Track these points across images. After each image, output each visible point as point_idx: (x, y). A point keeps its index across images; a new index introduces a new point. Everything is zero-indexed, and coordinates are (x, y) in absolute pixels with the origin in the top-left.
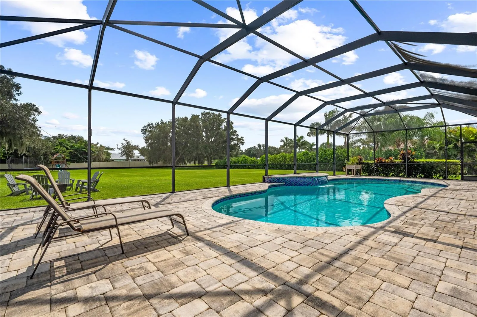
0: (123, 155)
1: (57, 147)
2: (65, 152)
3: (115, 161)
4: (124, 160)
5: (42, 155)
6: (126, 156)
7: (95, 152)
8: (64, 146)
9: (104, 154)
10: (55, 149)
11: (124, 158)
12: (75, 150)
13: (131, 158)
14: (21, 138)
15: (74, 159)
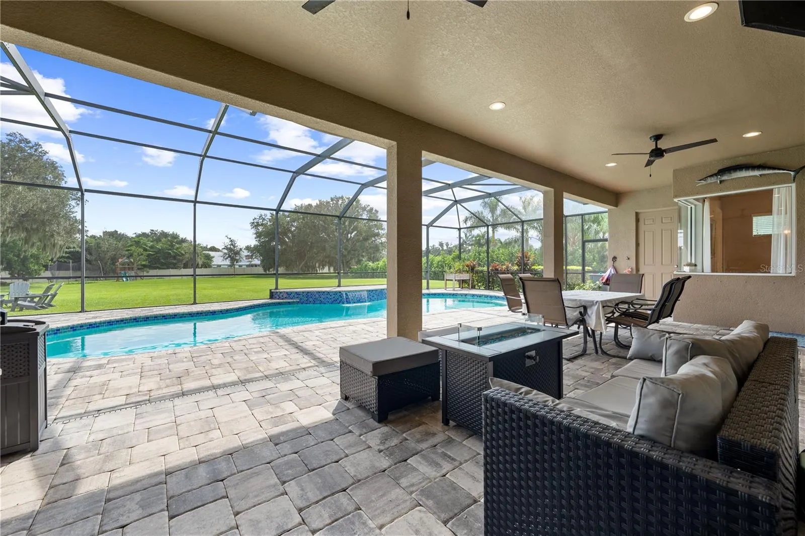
0: (226, 259)
1: (131, 248)
2: (142, 254)
3: (222, 266)
4: (227, 265)
5: (109, 259)
6: (231, 260)
7: (184, 255)
8: (141, 247)
9: (199, 256)
10: (128, 250)
11: (228, 262)
12: (157, 253)
13: (237, 262)
14: (52, 236)
15: (156, 263)
